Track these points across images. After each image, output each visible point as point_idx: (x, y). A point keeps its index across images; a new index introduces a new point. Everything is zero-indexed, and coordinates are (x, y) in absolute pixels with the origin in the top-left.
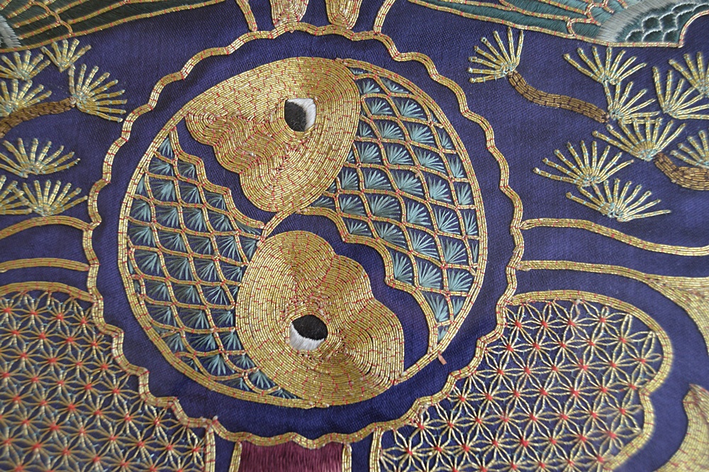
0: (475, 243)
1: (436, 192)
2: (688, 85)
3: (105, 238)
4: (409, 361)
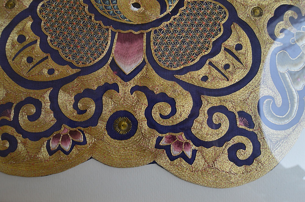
4: (161, 13)
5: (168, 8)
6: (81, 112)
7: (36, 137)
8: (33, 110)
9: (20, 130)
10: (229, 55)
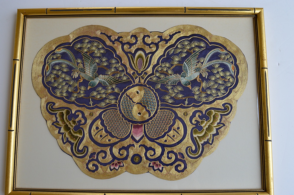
0: (155, 105)
1: (151, 100)
2: (177, 89)
3: (119, 105)
4: (149, 117)
5: (151, 114)
6: (121, 155)
7: (105, 165)
8: (104, 155)
9: (99, 162)
10: (174, 131)
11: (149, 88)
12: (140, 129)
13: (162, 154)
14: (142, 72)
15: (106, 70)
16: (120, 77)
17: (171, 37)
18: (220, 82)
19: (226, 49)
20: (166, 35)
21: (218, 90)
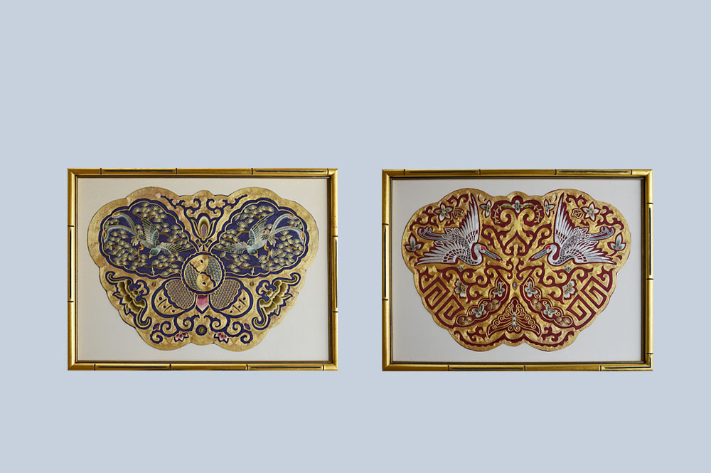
0: (221, 275)
1: (216, 270)
2: (243, 258)
3: (183, 275)
4: (214, 287)
5: (216, 284)
6: (186, 326)
7: (170, 336)
8: (168, 326)
9: (163, 333)
10: (240, 302)
11: (214, 256)
12: (205, 300)
13: (228, 325)
14: (206, 239)
15: (168, 238)
16: (183, 245)
17: (237, 201)
18: (289, 250)
19: (296, 215)
20: (231, 199)
21: (286, 259)
